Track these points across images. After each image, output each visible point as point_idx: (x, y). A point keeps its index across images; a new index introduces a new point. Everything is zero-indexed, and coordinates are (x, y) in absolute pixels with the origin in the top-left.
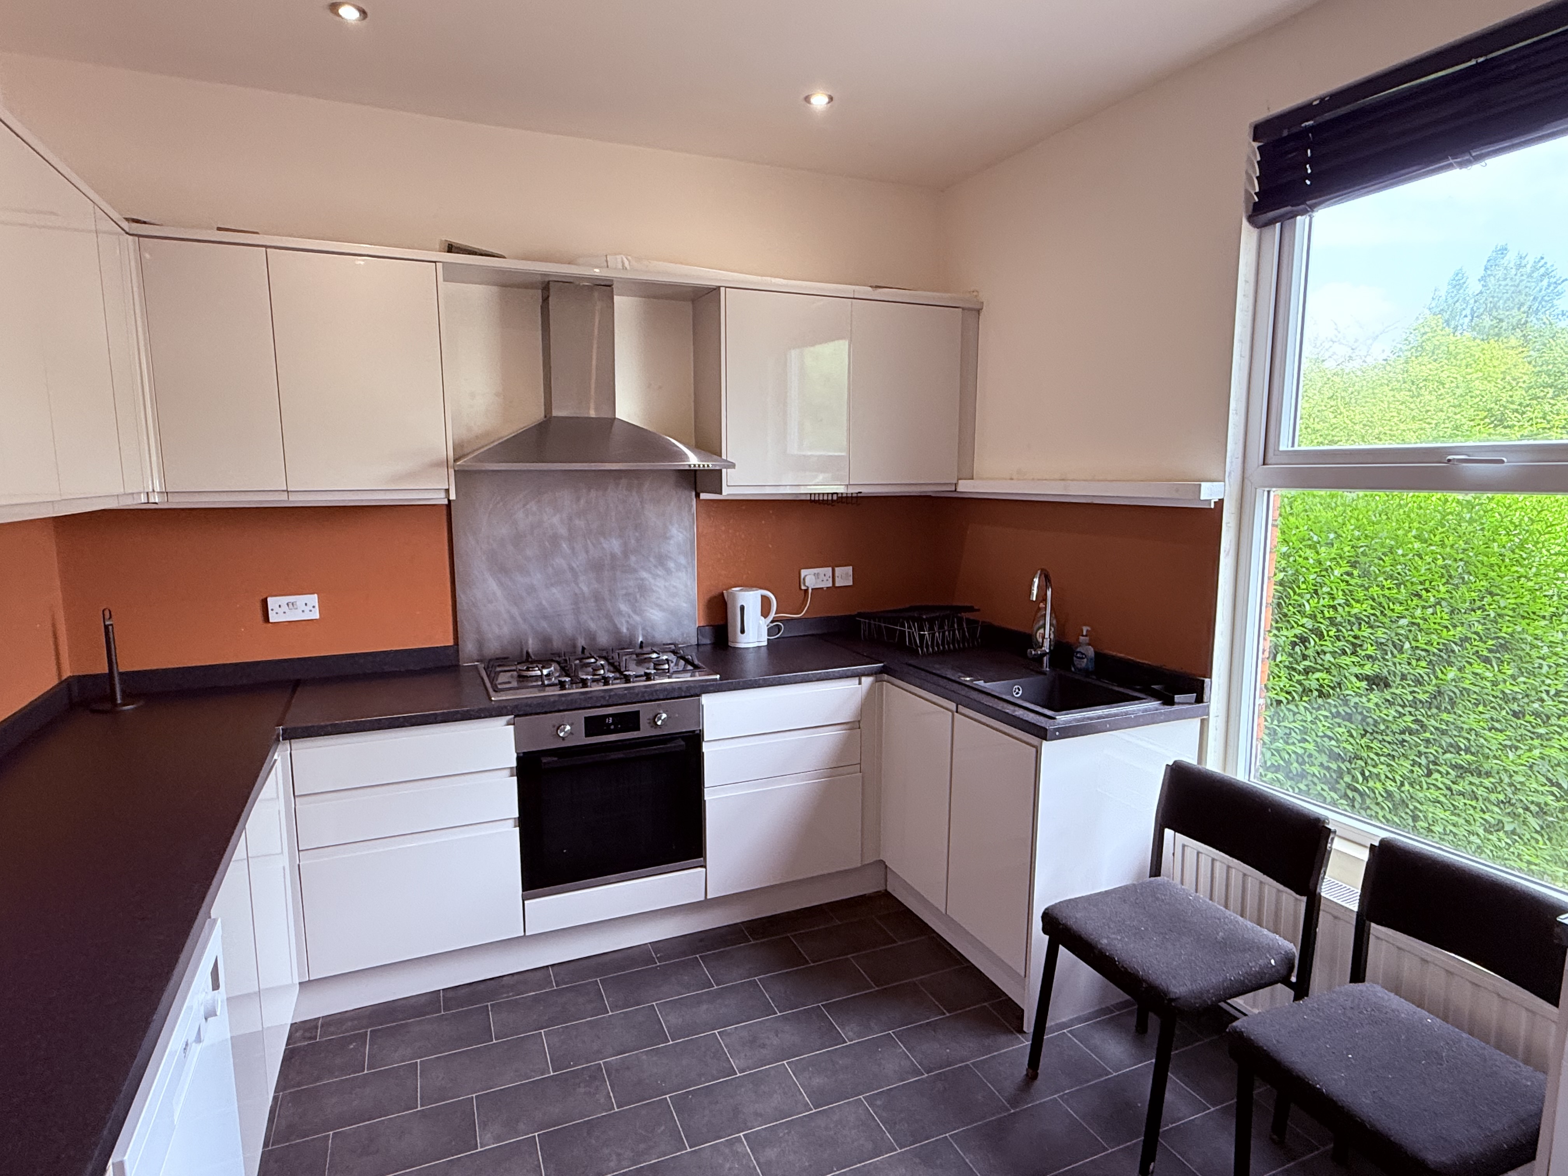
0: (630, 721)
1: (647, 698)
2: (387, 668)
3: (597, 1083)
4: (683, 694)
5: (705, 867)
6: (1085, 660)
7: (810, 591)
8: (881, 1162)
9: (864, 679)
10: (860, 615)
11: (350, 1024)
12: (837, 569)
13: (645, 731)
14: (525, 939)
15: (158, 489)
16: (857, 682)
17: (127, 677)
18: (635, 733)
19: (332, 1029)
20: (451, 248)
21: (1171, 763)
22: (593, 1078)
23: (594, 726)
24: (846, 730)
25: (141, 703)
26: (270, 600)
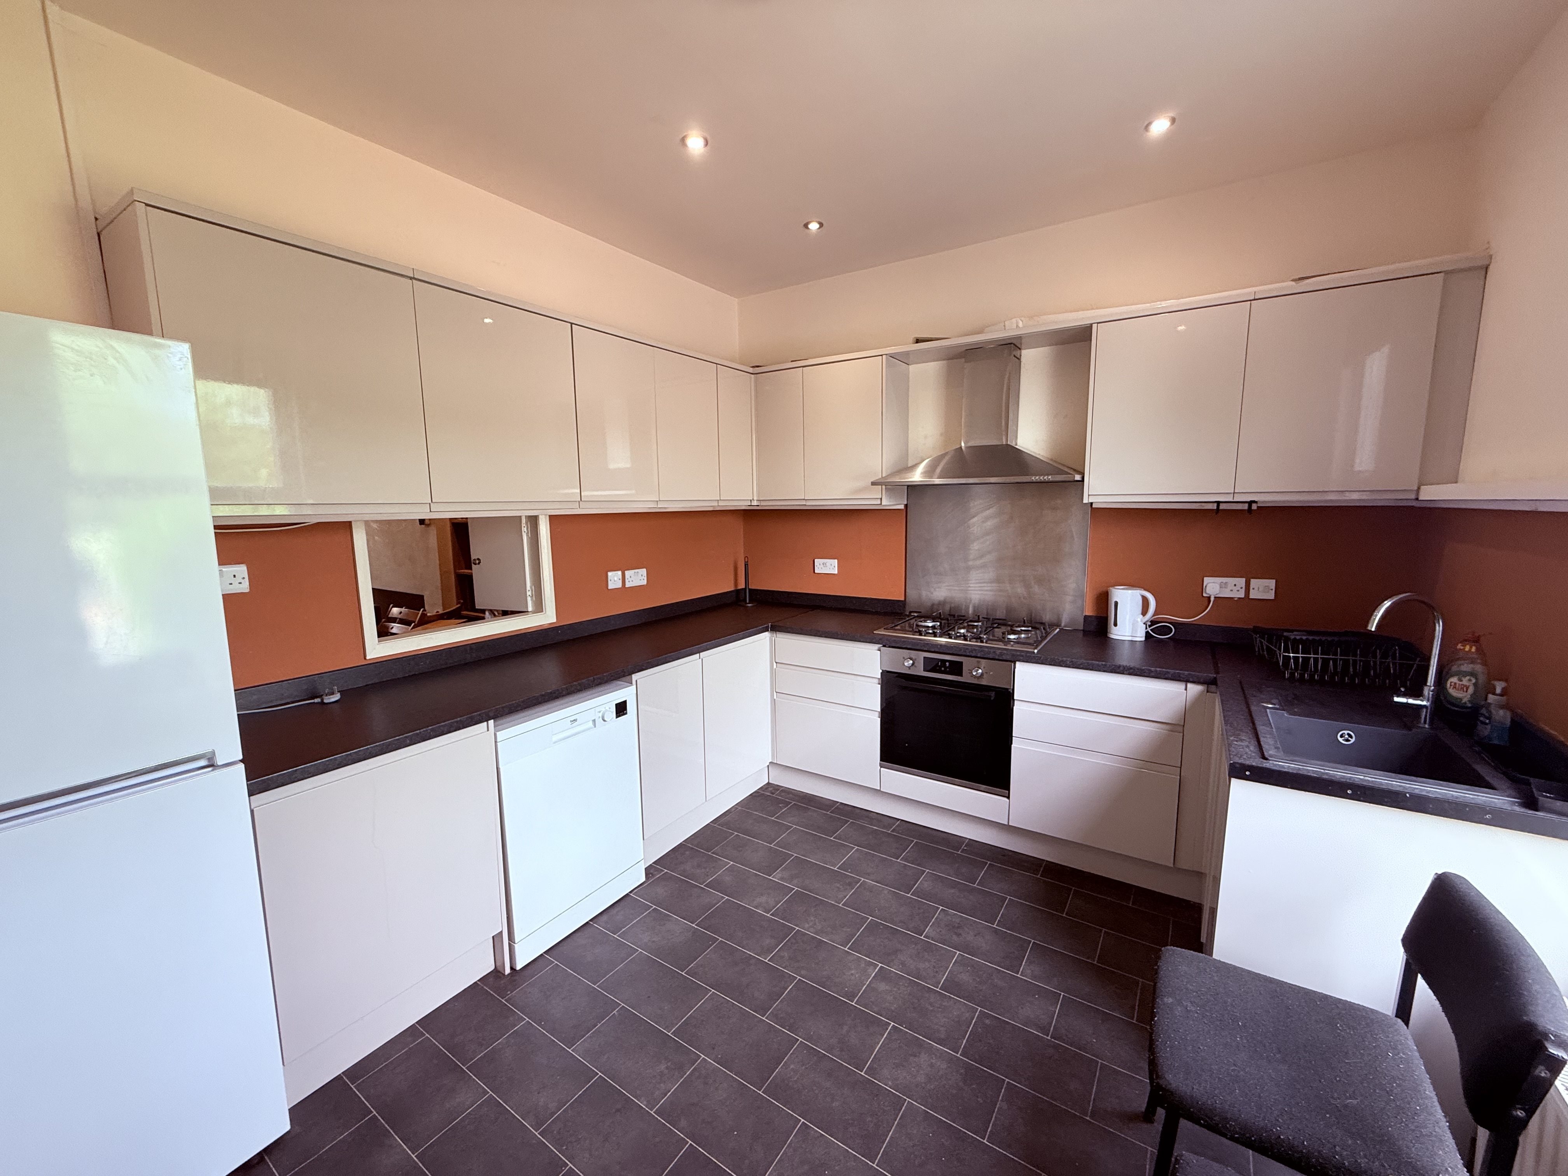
0: (956, 668)
1: (968, 654)
2: (866, 608)
3: (848, 887)
4: (997, 657)
5: (1008, 797)
6: (1489, 727)
7: (1212, 599)
8: (938, 1050)
9: (1189, 685)
10: (1256, 630)
11: (791, 795)
12: (1253, 581)
13: (964, 679)
14: (878, 792)
15: (755, 498)
16: (1184, 687)
17: (750, 590)
18: (959, 677)
19: (783, 794)
20: (918, 341)
21: (1440, 872)
22: (850, 884)
23: (932, 665)
24: (1162, 729)
25: (755, 604)
26: (816, 560)
